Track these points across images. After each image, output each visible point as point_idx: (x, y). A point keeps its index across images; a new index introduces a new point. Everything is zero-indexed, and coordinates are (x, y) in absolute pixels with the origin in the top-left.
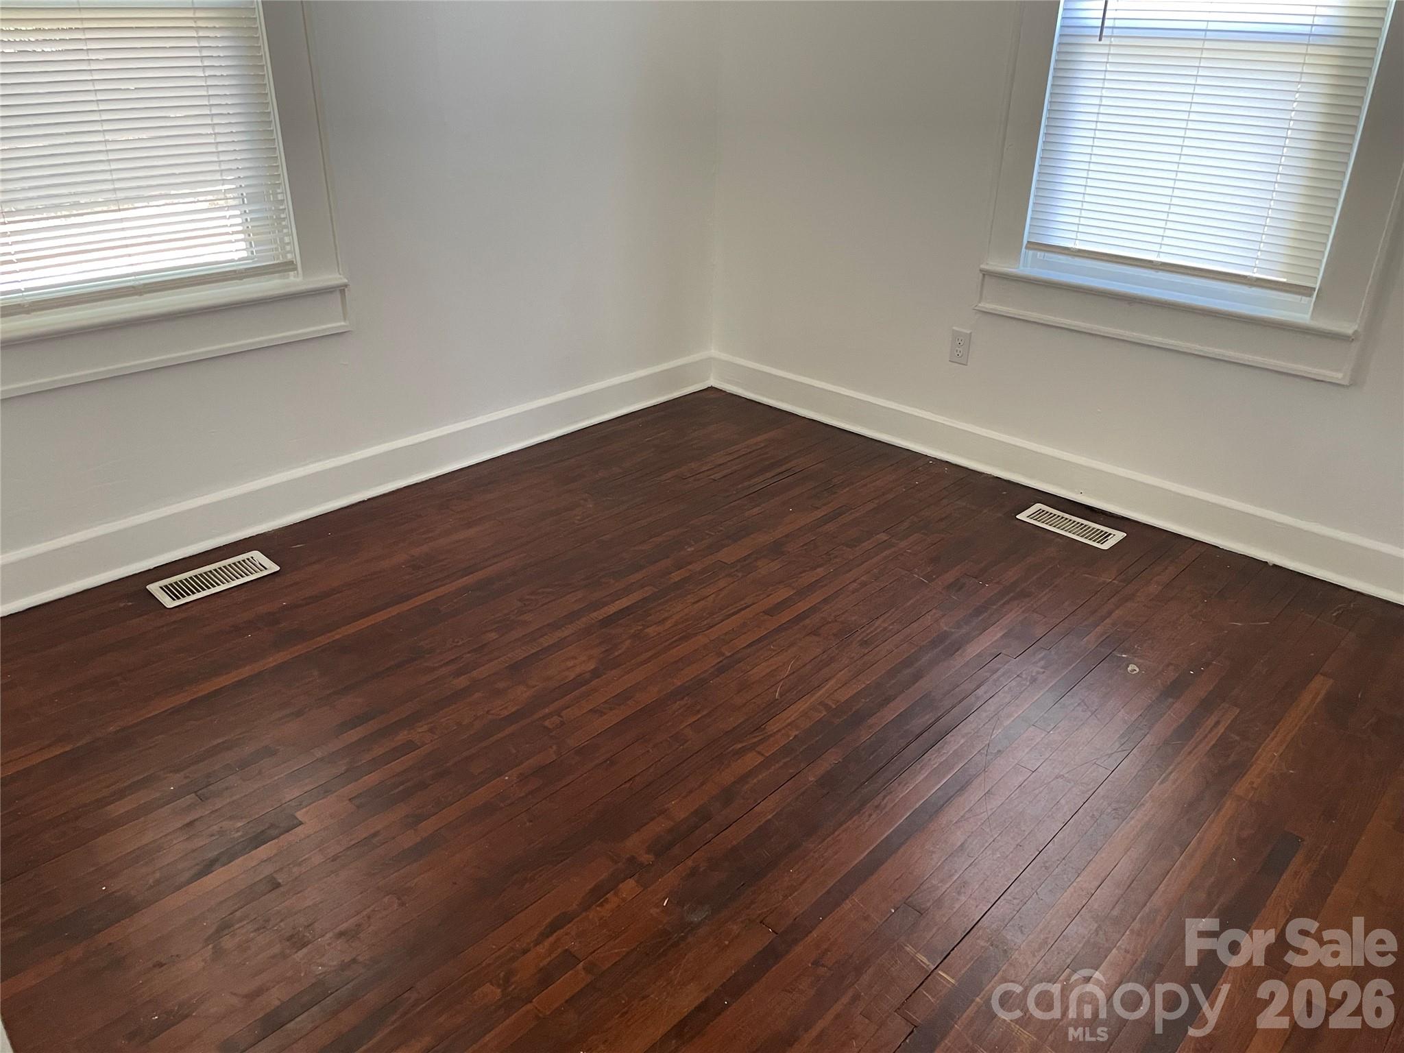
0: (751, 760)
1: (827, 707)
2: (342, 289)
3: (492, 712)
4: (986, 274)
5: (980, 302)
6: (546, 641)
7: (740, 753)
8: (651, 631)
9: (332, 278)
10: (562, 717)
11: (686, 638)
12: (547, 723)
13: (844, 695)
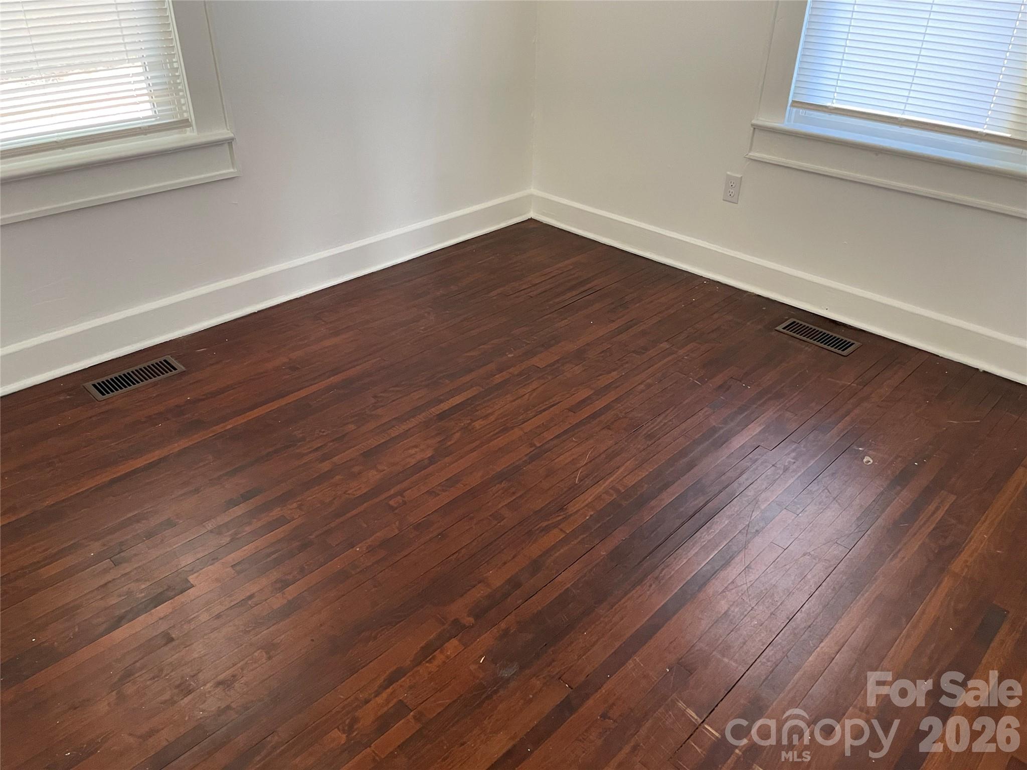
0: (556, 535)
1: (618, 491)
2: (230, 142)
3: (349, 492)
4: (756, 128)
5: (749, 152)
6: (394, 433)
7: (547, 530)
8: (478, 425)
9: (222, 133)
10: (404, 497)
11: (506, 430)
12: (392, 503)
13: (631, 481)
